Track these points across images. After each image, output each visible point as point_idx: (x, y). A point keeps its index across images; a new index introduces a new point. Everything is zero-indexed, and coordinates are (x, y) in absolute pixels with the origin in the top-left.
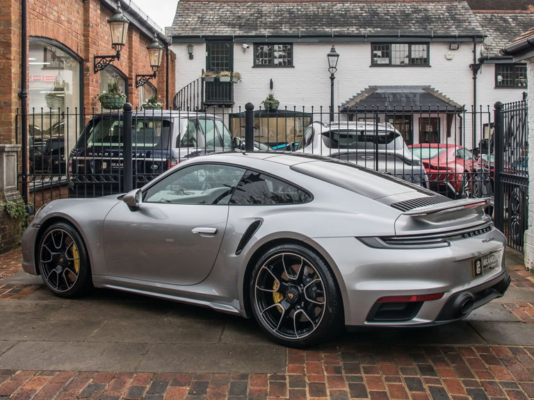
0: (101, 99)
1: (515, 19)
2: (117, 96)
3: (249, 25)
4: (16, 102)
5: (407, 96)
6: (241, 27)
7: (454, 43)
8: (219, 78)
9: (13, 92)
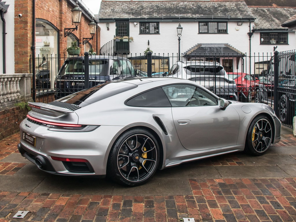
0: (68, 50)
1: (268, 10)
2: (76, 49)
3: (137, 13)
4: (30, 52)
5: (217, 49)
6: (133, 14)
7: (240, 22)
8: (122, 40)
9: (28, 47)
